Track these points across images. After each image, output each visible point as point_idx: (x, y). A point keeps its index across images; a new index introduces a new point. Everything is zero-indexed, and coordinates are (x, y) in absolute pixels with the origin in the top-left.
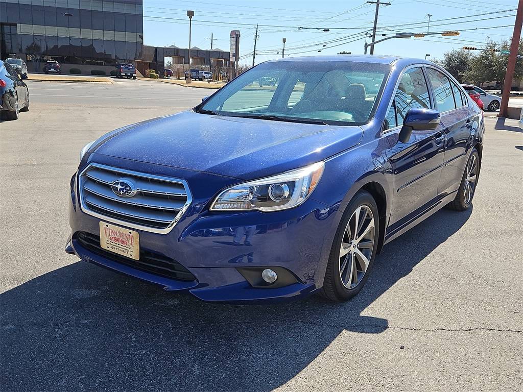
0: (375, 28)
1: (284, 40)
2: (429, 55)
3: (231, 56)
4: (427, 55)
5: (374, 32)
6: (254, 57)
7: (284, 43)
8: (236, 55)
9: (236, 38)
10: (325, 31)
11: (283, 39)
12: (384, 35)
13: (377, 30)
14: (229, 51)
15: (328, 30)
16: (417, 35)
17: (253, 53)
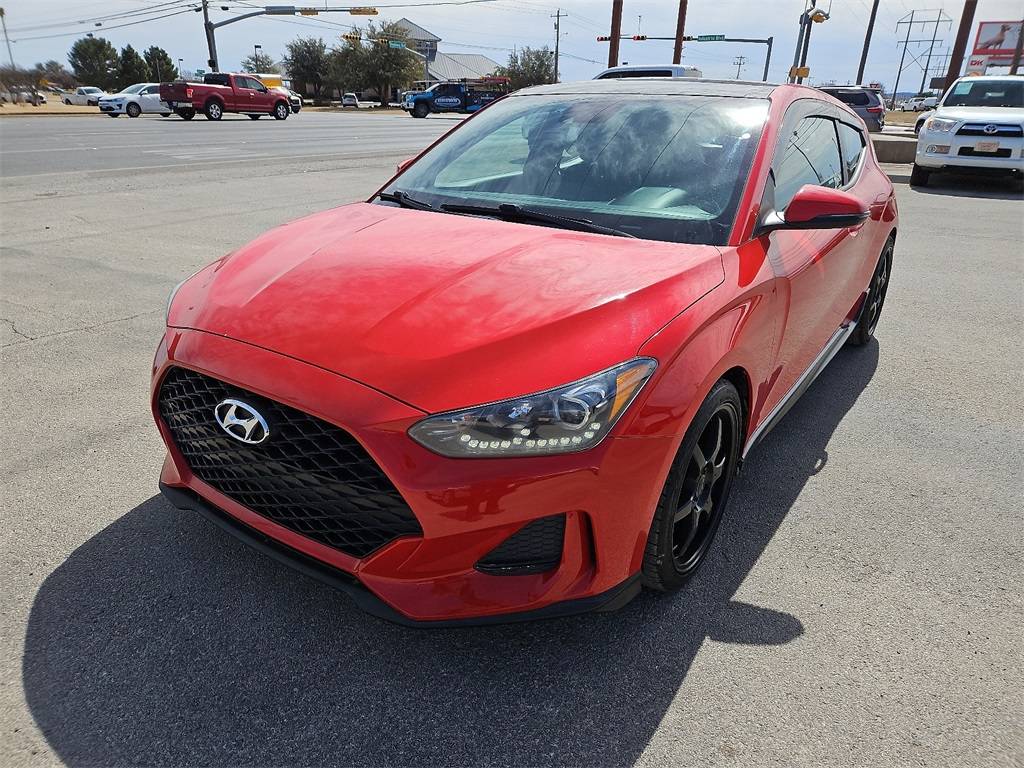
12: (224, 8)
16: (306, 12)
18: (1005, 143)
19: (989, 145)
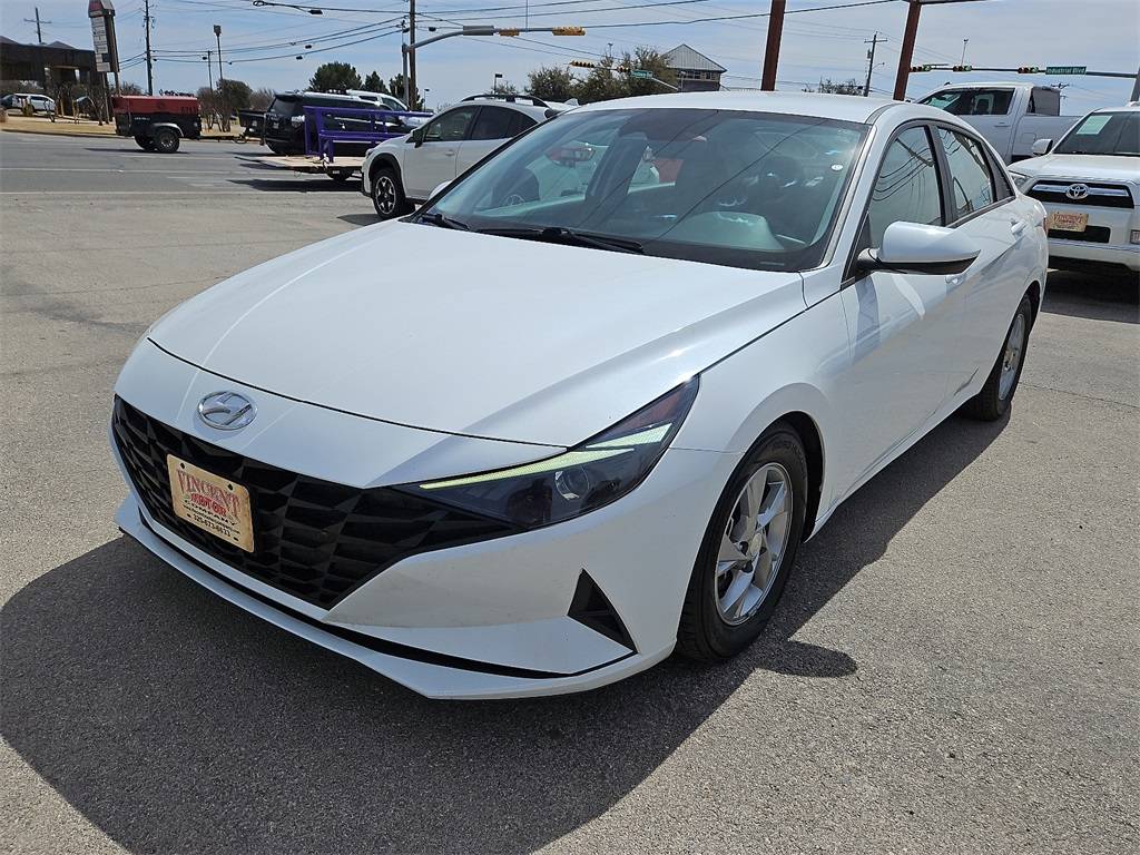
0: (412, 14)
1: (218, 30)
2: (501, 76)
3: (99, 60)
4: (497, 76)
5: (413, 22)
6: (150, 66)
7: (218, 35)
8: (111, 58)
9: (106, 18)
10: (312, 12)
11: (215, 27)
12: (432, 29)
13: (417, 18)
14: (92, 49)
15: (319, 12)
16: (504, 33)
17: (145, 56)
18: (1099, 216)
19: (1073, 219)
